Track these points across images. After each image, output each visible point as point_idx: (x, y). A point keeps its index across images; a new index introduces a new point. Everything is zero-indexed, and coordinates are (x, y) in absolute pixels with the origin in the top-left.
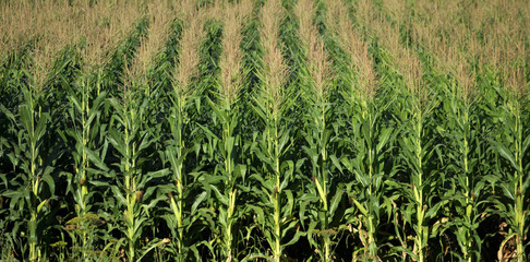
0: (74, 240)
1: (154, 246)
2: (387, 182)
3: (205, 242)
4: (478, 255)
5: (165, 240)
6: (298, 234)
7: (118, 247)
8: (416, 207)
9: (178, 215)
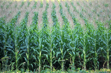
0: (3, 63)
1: (22, 64)
2: (77, 49)
3: (34, 63)
4: (98, 66)
5: (24, 63)
6: (56, 61)
7: (13, 64)
8: (84, 54)
9: (28, 57)
